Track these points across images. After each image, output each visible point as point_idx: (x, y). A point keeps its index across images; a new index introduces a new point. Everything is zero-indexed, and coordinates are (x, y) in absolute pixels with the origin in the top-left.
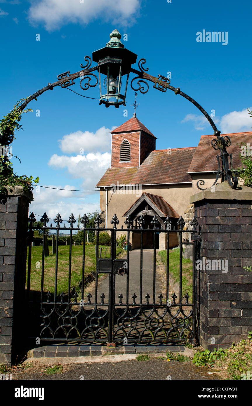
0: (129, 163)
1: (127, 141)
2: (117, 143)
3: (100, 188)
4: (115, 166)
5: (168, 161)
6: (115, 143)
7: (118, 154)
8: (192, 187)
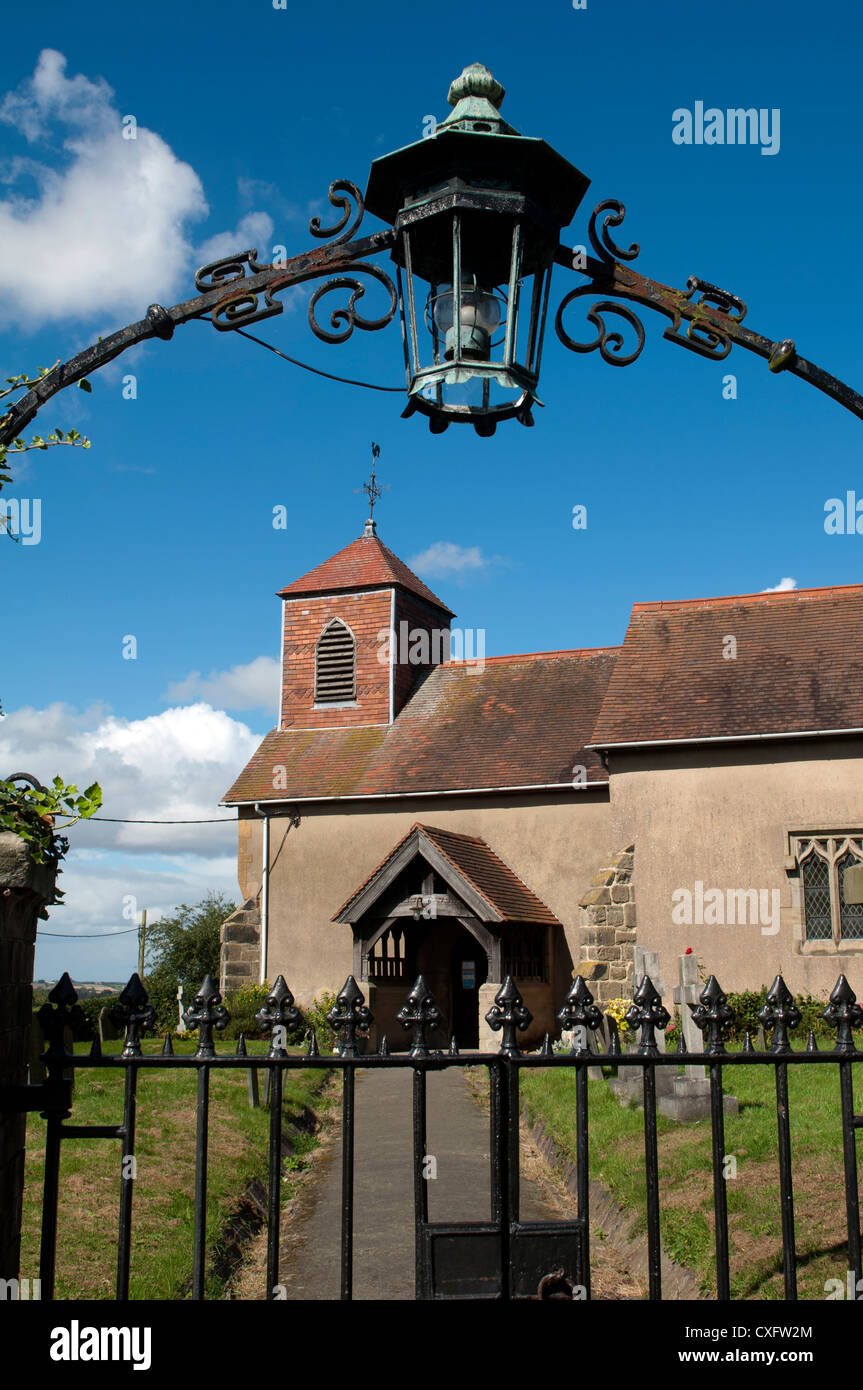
0: (349, 709)
1: (344, 624)
2: (307, 632)
3: (241, 808)
4: (298, 721)
5: (501, 701)
6: (297, 633)
7: (310, 676)
8: (608, 801)
